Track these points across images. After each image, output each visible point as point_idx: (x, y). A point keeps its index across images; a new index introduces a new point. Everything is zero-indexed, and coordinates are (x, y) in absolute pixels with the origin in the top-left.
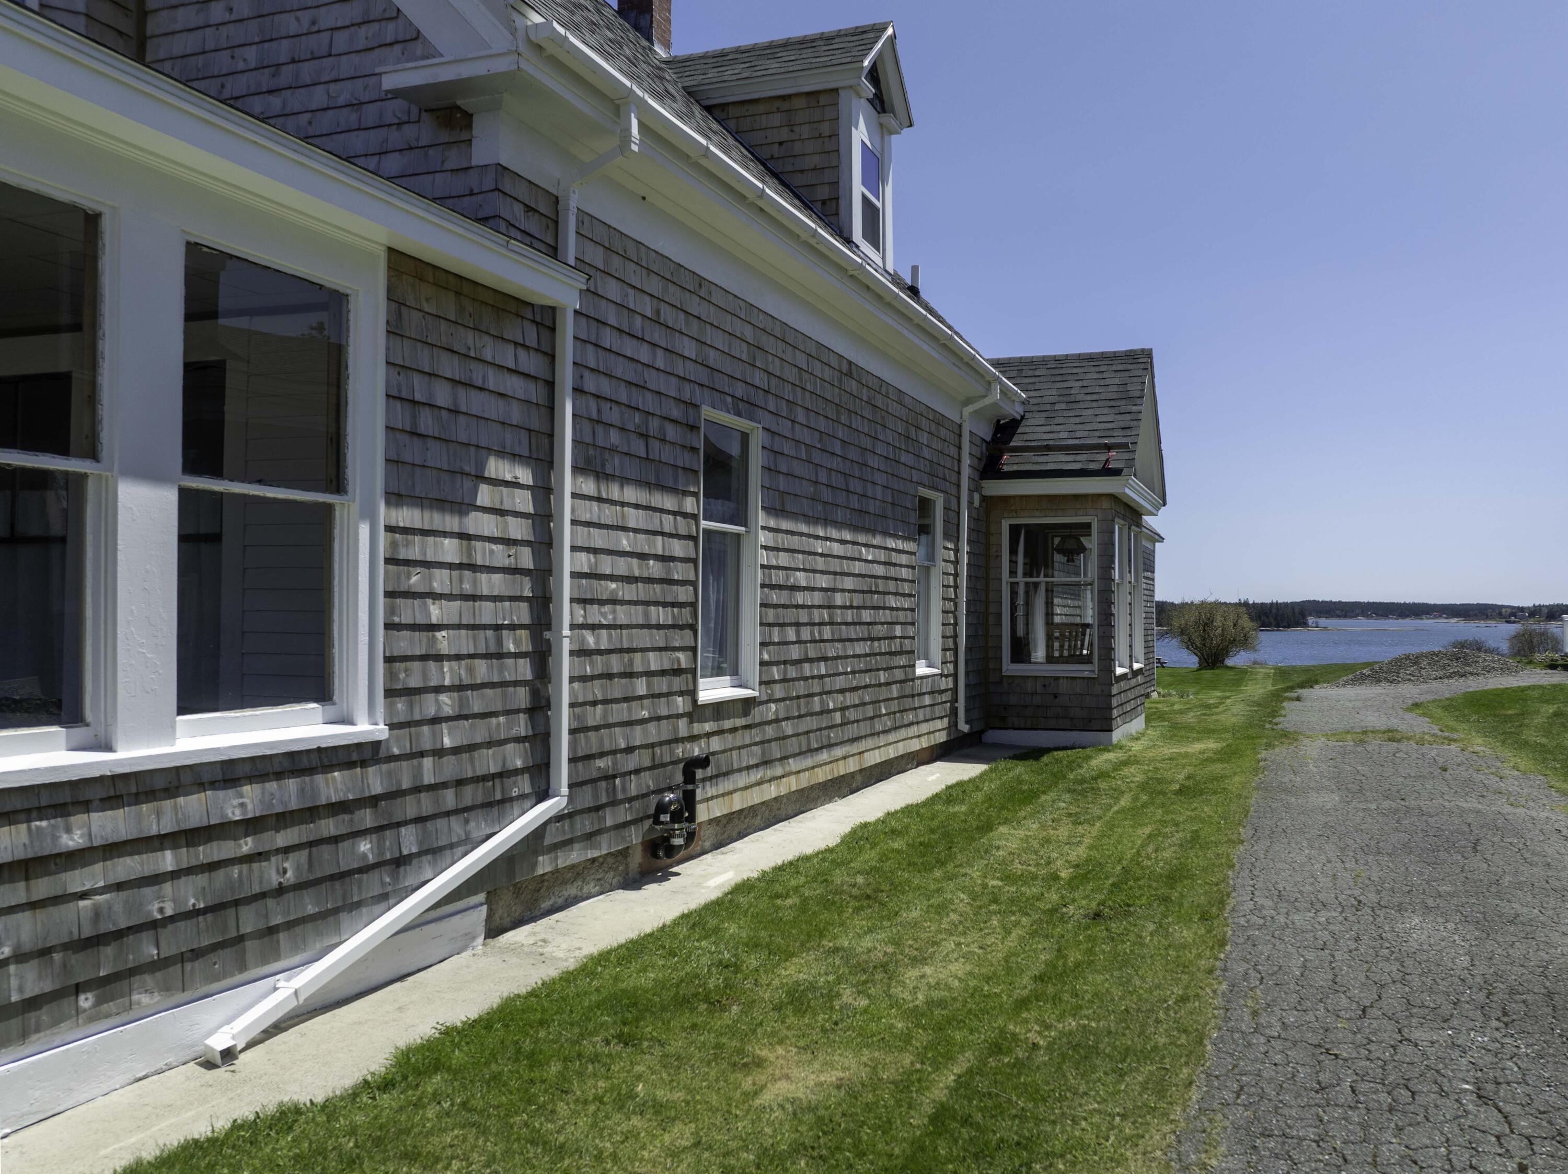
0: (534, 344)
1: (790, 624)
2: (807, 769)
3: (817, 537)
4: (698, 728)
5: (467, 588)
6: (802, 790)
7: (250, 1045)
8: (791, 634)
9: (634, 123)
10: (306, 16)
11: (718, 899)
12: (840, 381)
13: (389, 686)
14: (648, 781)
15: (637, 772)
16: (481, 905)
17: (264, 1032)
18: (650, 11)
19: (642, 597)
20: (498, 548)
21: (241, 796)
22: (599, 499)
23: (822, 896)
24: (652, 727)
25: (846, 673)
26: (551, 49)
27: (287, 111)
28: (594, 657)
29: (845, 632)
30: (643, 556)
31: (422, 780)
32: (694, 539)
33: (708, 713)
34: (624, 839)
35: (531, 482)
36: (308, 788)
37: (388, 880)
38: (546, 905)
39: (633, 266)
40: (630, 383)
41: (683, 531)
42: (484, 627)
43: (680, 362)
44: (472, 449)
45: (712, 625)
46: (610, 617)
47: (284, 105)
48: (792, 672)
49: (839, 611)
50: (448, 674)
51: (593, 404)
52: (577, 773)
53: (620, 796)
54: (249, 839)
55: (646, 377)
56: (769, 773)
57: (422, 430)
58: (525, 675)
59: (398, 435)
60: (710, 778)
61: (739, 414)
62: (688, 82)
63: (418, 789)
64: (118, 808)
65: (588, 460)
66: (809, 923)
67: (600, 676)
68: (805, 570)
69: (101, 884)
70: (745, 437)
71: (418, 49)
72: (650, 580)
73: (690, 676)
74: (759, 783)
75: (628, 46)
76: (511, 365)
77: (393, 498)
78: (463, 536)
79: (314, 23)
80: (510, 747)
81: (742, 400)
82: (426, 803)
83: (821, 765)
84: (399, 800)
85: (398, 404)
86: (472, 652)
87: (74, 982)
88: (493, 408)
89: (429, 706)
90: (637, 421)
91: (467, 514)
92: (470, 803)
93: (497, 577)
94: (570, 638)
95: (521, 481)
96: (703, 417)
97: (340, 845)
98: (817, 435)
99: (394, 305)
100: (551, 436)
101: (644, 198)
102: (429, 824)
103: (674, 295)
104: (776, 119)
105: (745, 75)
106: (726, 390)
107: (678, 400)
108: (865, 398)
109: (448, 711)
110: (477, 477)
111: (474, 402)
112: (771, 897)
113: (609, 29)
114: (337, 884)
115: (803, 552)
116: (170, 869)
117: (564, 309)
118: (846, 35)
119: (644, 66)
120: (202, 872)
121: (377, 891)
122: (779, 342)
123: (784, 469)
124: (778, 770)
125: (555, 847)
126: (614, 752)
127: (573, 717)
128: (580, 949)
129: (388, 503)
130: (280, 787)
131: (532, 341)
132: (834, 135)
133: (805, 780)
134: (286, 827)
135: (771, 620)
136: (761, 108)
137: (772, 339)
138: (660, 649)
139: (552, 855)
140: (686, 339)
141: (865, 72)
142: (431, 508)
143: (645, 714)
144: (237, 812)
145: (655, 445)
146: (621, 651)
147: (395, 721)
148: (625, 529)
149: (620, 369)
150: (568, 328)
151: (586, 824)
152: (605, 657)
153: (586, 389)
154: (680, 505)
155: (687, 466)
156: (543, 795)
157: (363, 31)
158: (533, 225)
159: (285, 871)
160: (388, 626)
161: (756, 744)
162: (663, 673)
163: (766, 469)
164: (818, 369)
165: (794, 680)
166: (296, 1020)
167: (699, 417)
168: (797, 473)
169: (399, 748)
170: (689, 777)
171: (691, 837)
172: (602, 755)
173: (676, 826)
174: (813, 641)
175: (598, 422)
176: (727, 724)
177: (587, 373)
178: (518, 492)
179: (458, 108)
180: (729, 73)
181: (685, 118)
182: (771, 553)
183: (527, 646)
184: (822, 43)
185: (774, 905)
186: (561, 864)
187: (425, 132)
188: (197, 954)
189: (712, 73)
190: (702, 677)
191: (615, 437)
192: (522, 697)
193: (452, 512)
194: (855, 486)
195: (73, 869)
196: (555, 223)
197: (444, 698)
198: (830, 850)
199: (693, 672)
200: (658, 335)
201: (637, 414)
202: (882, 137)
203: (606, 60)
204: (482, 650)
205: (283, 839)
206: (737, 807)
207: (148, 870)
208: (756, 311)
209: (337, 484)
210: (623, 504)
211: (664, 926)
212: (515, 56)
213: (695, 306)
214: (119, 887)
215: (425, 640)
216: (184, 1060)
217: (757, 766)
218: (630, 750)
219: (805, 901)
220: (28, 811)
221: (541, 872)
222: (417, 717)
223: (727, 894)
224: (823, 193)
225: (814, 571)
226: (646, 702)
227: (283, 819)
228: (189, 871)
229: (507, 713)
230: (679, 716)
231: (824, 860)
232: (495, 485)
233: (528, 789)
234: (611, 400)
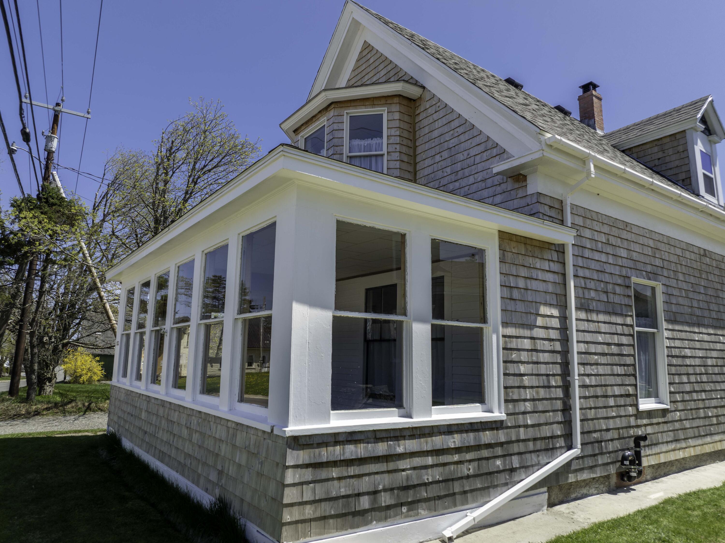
0: (556, 260)
1: (684, 374)
2: (699, 445)
3: (695, 333)
4: (640, 422)
5: (535, 359)
6: (697, 456)
7: (458, 537)
8: (685, 379)
9: (592, 166)
10: (465, 153)
11: (656, 505)
12: (700, 259)
13: (506, 398)
14: (617, 445)
15: (612, 440)
16: (545, 492)
17: (463, 532)
18: (593, 117)
19: (609, 362)
20: (546, 342)
21: (454, 438)
22: (588, 321)
23: (715, 513)
24: (618, 420)
25: (717, 398)
26: (555, 145)
27: (461, 187)
28: (589, 388)
29: (715, 378)
30: (609, 344)
31: (520, 437)
32: (632, 336)
33: (644, 415)
34: (607, 470)
35: (558, 315)
36: (477, 437)
37: (508, 477)
38: (573, 496)
39: (596, 222)
40: (598, 271)
41: (626, 332)
42: (542, 375)
43: (620, 259)
44: (534, 303)
45: (644, 374)
46: (596, 371)
47: (460, 184)
48: (687, 397)
49: (710, 368)
50: (529, 394)
51: (582, 281)
52: (584, 439)
53: (604, 451)
54: (457, 455)
55: (605, 268)
56: (679, 446)
57: (514, 297)
58: (560, 395)
59: (505, 300)
60: (648, 446)
61: (649, 279)
62: (613, 142)
63: (518, 441)
64: (414, 439)
65: (582, 304)
66: (709, 526)
67: (592, 397)
68: (689, 348)
69: (409, 467)
70: (653, 289)
71: (505, 156)
72: (612, 355)
73: (634, 398)
74: (674, 450)
75: (586, 134)
76: (547, 269)
77: (505, 324)
78: (532, 338)
79: (468, 155)
80: (555, 426)
81: (651, 273)
82: (521, 447)
83: (707, 444)
84: (511, 445)
85: (505, 288)
86: (538, 385)
87: (400, 502)
88: (541, 286)
89: (521, 407)
90: (602, 286)
91: (533, 329)
92: (539, 449)
93: (546, 355)
94: (578, 380)
95: (554, 315)
96: (632, 282)
97: (490, 461)
98: (690, 285)
99: (502, 251)
100: (565, 296)
101: (598, 194)
102: (523, 456)
103: (615, 232)
104: (656, 149)
105: (639, 134)
106: (643, 269)
107: (620, 276)
108: (714, 265)
109: (529, 409)
110: (536, 314)
111: (534, 285)
112: (685, 509)
113: (577, 130)
114: (489, 477)
115: (688, 340)
116: (430, 464)
117: (568, 244)
118: (687, 106)
119: (594, 141)
120: (441, 466)
121: (503, 481)
122: (667, 245)
123: (674, 302)
124: (683, 445)
125: (576, 471)
126: (601, 431)
127: (582, 414)
128: (589, 519)
129: (503, 326)
130: (467, 436)
131: (555, 258)
132: (686, 150)
133: (698, 451)
134: (469, 452)
135: (673, 372)
136: (648, 146)
137: (663, 244)
138: (619, 385)
139: (575, 474)
140: (622, 249)
141: (699, 120)
142: (519, 327)
143: (614, 414)
144: (453, 444)
145: (611, 296)
146: (601, 386)
147: (509, 412)
148: (600, 333)
149: (593, 265)
150: (570, 252)
151: (589, 462)
152: (594, 388)
153: (579, 275)
154: (625, 321)
155: (627, 303)
156: (570, 448)
157: (485, 154)
158: (553, 213)
159: (469, 470)
160: (505, 374)
161: (670, 431)
162: (621, 396)
163: (665, 302)
164: (687, 254)
165: (688, 401)
166: (474, 530)
167: (631, 282)
168: (681, 303)
169: (511, 423)
170: (637, 445)
171: (640, 473)
172: (595, 431)
173: (632, 467)
174: (697, 382)
175: (585, 288)
176: (655, 421)
177: (579, 269)
178: (553, 319)
179: (521, 174)
180: (631, 135)
181: (614, 159)
182: (671, 341)
183: (560, 383)
184: (675, 112)
185: (687, 513)
186: (579, 478)
187: (509, 185)
188: (439, 498)
189: (624, 137)
190: (641, 398)
191: (593, 294)
192: (559, 405)
193: (527, 329)
194: (713, 307)
195: (400, 460)
196: (562, 211)
197: (527, 404)
198: (717, 489)
199: (636, 396)
200: (609, 250)
201: (602, 284)
202: (711, 146)
203: (578, 144)
204: (542, 384)
205: (469, 456)
206: (662, 461)
207: (424, 464)
208: (654, 233)
209: (484, 320)
210: (598, 322)
211: (629, 514)
212: (542, 151)
213: (625, 235)
214: (414, 468)
215: (519, 380)
216: (435, 538)
217: (671, 442)
218: (608, 430)
219: (705, 514)
220: (387, 438)
221: (570, 481)
222: (517, 411)
223: (660, 504)
224: (683, 176)
225: (695, 349)
226: (614, 409)
227: (469, 449)
228: (437, 465)
229: (554, 411)
230: (630, 416)
231: (713, 493)
232: (544, 317)
233: (563, 444)
234: (590, 279)
